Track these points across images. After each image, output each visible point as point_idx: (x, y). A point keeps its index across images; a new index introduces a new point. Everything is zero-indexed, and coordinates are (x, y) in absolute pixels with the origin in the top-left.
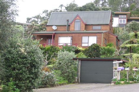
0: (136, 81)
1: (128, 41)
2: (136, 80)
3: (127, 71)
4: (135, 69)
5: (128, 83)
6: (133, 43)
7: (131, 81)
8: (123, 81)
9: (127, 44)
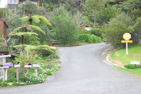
0: (29, 82)
1: (19, 28)
2: (29, 80)
3: (18, 68)
4: (28, 66)
5: (18, 85)
6: (26, 31)
7: (22, 82)
8: (12, 82)
9: (18, 31)
